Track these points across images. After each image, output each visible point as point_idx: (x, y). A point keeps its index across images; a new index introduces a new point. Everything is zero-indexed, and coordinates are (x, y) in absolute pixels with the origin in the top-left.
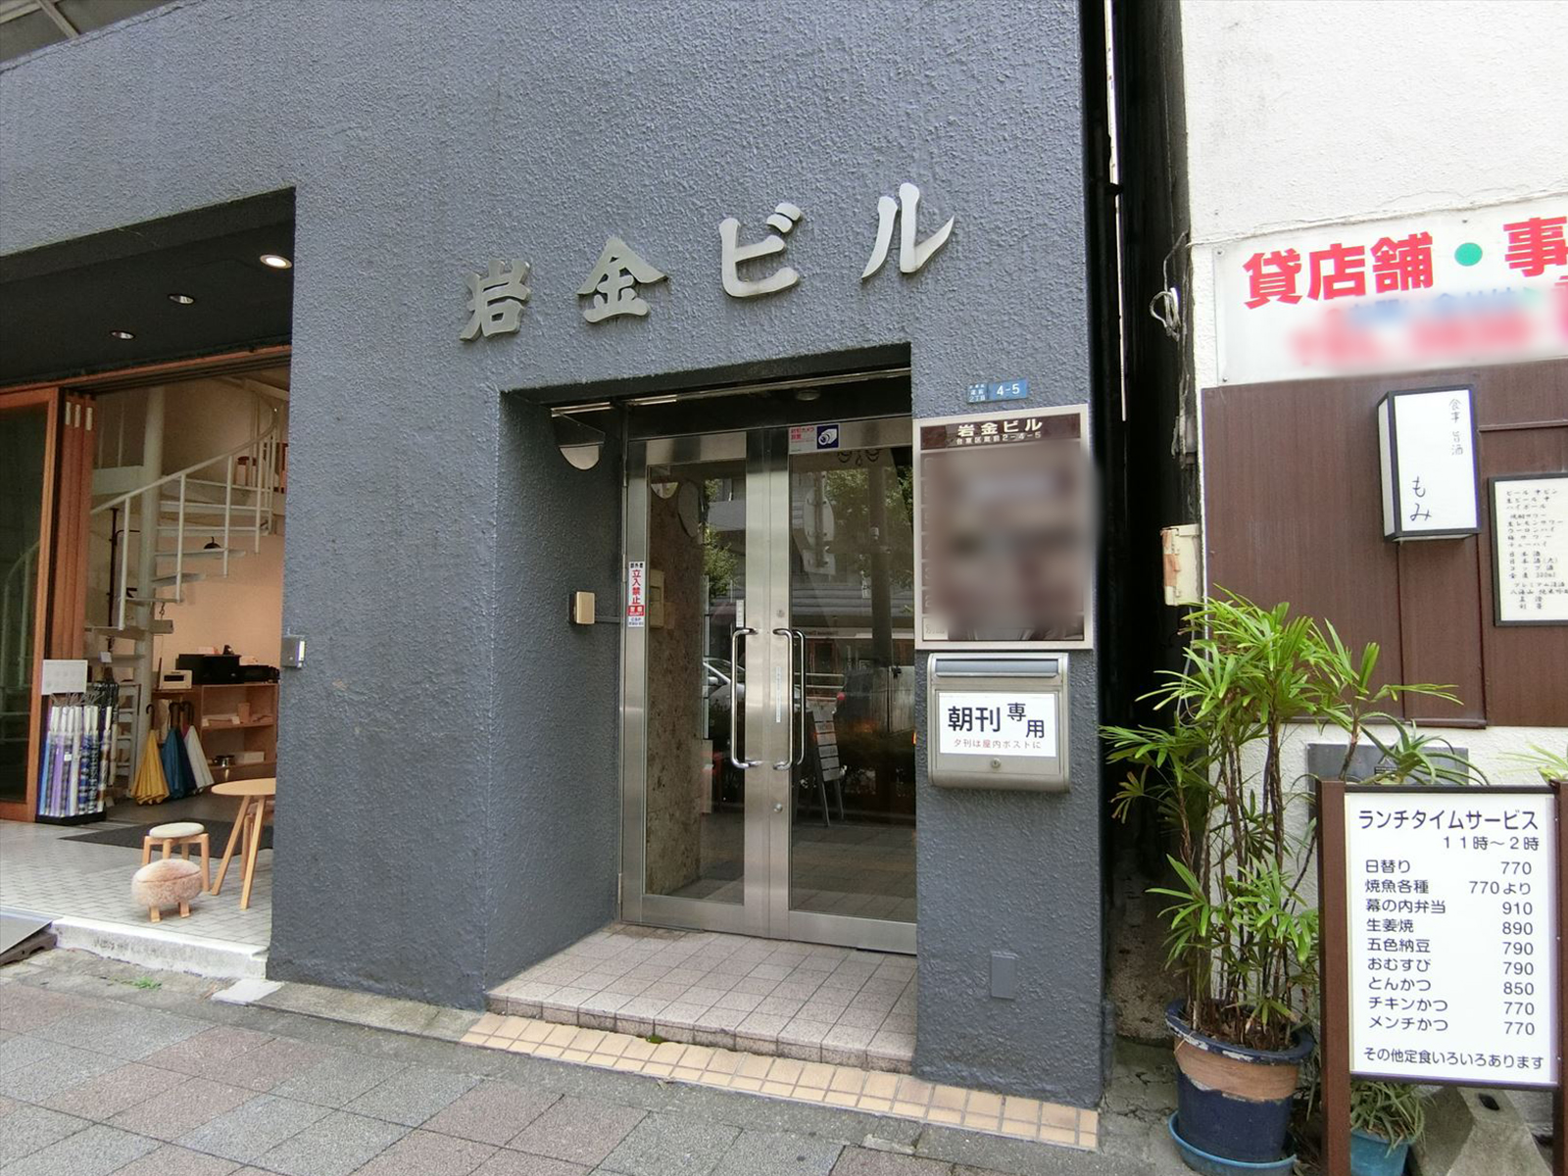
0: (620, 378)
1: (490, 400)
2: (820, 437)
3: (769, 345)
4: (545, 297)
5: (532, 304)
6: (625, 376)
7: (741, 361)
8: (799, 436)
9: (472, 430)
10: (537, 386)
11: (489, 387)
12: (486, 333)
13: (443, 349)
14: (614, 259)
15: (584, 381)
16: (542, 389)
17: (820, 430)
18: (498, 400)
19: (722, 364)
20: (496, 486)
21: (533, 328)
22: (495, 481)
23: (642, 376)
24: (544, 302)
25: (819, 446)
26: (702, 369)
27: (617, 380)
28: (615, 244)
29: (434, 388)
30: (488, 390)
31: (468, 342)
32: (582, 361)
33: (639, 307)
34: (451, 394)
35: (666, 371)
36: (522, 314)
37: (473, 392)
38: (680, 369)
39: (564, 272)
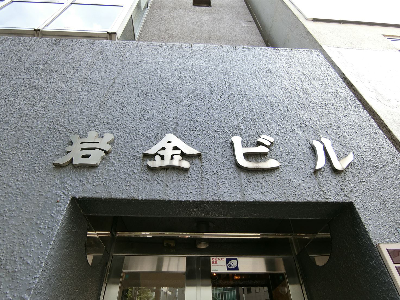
0: (167, 199)
1: (62, 201)
2: (228, 264)
3: (268, 194)
4: (120, 153)
5: (111, 155)
6: (172, 199)
7: (252, 200)
8: (216, 263)
9: (38, 219)
10: (103, 197)
11: (64, 193)
12: (75, 163)
13: (36, 168)
14: (169, 142)
15: (140, 198)
16: (106, 199)
17: (228, 261)
18: (69, 202)
19: (239, 200)
20: (43, 265)
21: (109, 166)
22: (43, 261)
23: (183, 200)
24: (119, 155)
25: (228, 269)
26: (226, 202)
27: (165, 201)
28: (170, 137)
29: (18, 189)
30: (62, 195)
31: (58, 167)
32: (140, 187)
33: (186, 164)
34: (31, 194)
35: (201, 200)
36: (103, 159)
37: (49, 195)
38: (211, 199)
39: (135, 144)
